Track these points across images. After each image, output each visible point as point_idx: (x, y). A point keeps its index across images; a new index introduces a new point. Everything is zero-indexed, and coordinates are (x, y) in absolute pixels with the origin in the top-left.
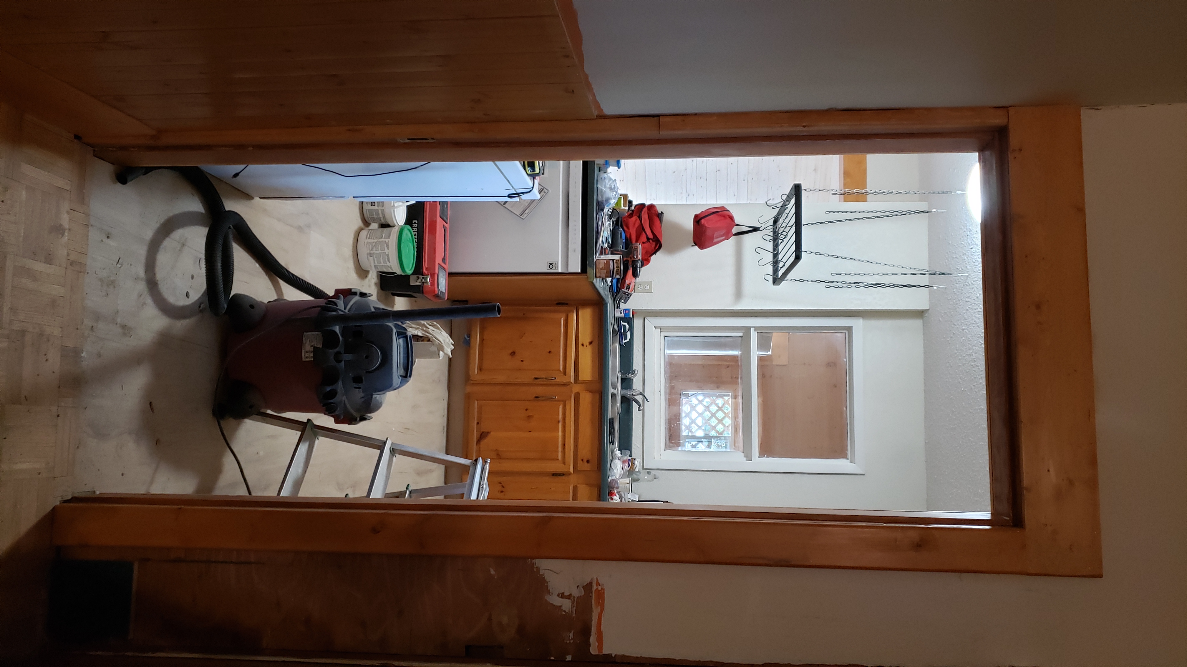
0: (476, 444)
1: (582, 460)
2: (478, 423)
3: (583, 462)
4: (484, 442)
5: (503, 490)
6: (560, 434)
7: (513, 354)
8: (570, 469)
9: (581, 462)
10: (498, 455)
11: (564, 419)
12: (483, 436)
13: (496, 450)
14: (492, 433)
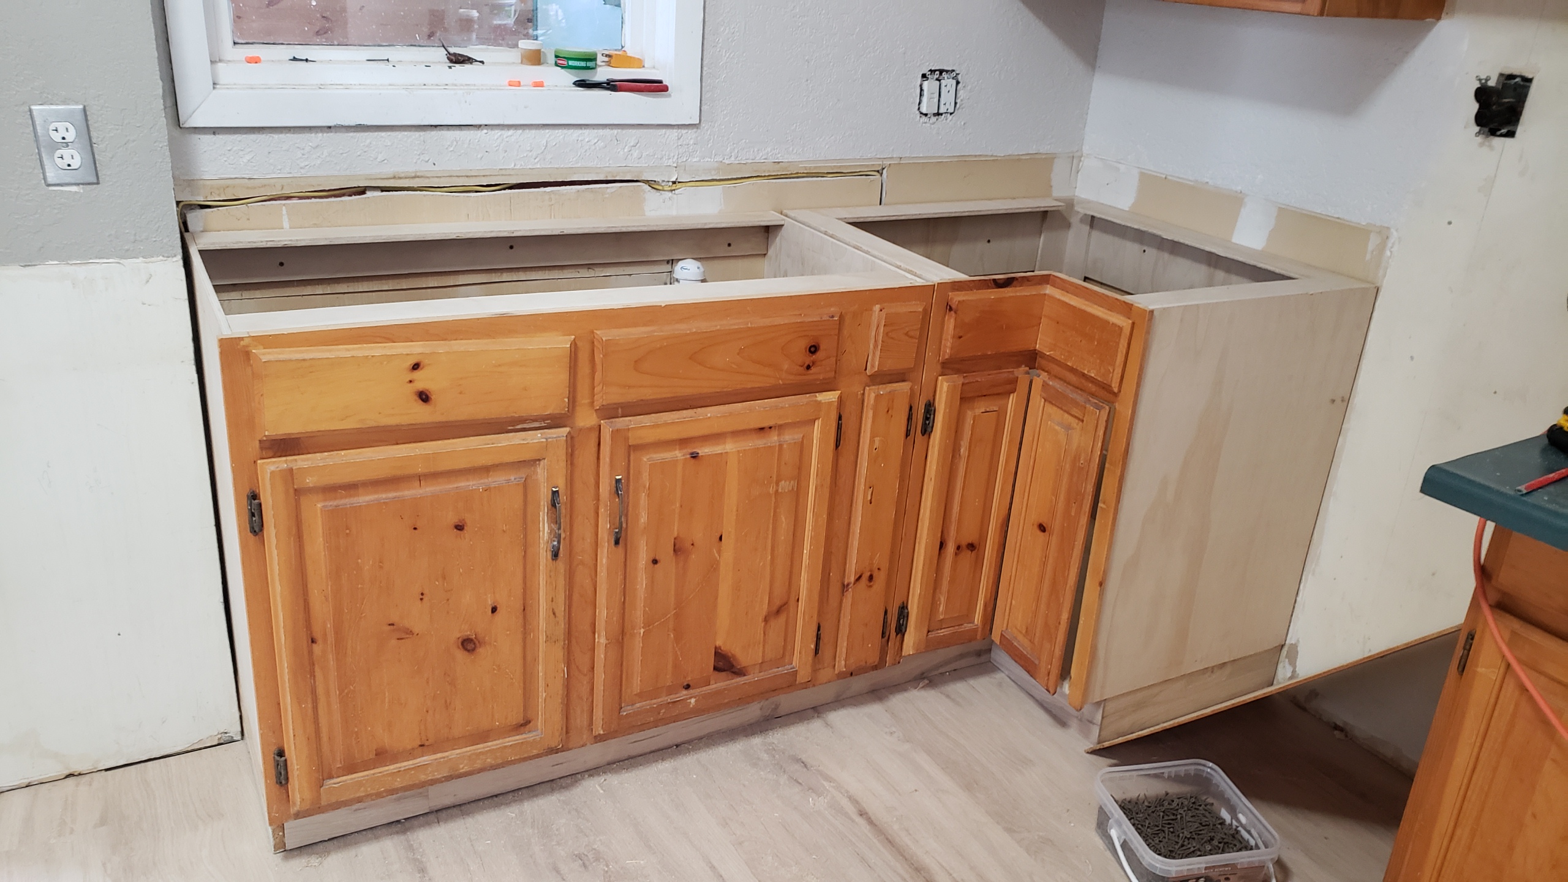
0: (745, 675)
1: (808, 367)
2: (688, 687)
3: (814, 363)
4: (743, 657)
5: (867, 575)
6: (729, 447)
7: (468, 644)
8: (830, 403)
9: (813, 370)
10: (778, 612)
11: (683, 442)
12: (724, 664)
13: (766, 620)
14: (719, 643)
